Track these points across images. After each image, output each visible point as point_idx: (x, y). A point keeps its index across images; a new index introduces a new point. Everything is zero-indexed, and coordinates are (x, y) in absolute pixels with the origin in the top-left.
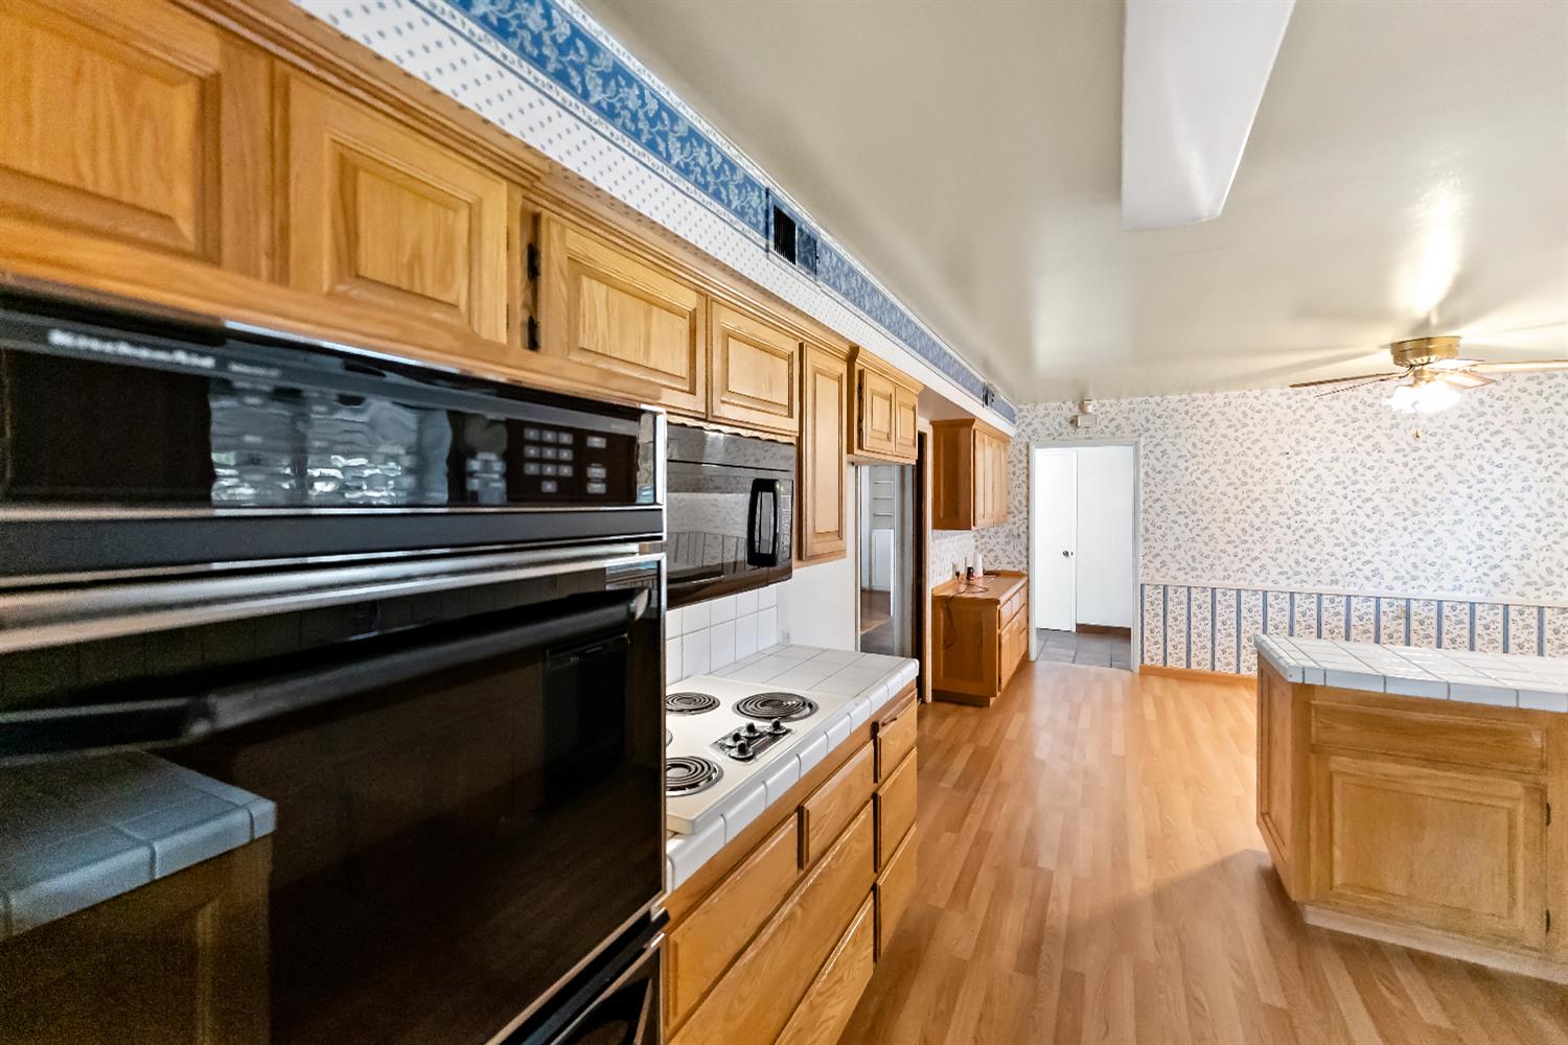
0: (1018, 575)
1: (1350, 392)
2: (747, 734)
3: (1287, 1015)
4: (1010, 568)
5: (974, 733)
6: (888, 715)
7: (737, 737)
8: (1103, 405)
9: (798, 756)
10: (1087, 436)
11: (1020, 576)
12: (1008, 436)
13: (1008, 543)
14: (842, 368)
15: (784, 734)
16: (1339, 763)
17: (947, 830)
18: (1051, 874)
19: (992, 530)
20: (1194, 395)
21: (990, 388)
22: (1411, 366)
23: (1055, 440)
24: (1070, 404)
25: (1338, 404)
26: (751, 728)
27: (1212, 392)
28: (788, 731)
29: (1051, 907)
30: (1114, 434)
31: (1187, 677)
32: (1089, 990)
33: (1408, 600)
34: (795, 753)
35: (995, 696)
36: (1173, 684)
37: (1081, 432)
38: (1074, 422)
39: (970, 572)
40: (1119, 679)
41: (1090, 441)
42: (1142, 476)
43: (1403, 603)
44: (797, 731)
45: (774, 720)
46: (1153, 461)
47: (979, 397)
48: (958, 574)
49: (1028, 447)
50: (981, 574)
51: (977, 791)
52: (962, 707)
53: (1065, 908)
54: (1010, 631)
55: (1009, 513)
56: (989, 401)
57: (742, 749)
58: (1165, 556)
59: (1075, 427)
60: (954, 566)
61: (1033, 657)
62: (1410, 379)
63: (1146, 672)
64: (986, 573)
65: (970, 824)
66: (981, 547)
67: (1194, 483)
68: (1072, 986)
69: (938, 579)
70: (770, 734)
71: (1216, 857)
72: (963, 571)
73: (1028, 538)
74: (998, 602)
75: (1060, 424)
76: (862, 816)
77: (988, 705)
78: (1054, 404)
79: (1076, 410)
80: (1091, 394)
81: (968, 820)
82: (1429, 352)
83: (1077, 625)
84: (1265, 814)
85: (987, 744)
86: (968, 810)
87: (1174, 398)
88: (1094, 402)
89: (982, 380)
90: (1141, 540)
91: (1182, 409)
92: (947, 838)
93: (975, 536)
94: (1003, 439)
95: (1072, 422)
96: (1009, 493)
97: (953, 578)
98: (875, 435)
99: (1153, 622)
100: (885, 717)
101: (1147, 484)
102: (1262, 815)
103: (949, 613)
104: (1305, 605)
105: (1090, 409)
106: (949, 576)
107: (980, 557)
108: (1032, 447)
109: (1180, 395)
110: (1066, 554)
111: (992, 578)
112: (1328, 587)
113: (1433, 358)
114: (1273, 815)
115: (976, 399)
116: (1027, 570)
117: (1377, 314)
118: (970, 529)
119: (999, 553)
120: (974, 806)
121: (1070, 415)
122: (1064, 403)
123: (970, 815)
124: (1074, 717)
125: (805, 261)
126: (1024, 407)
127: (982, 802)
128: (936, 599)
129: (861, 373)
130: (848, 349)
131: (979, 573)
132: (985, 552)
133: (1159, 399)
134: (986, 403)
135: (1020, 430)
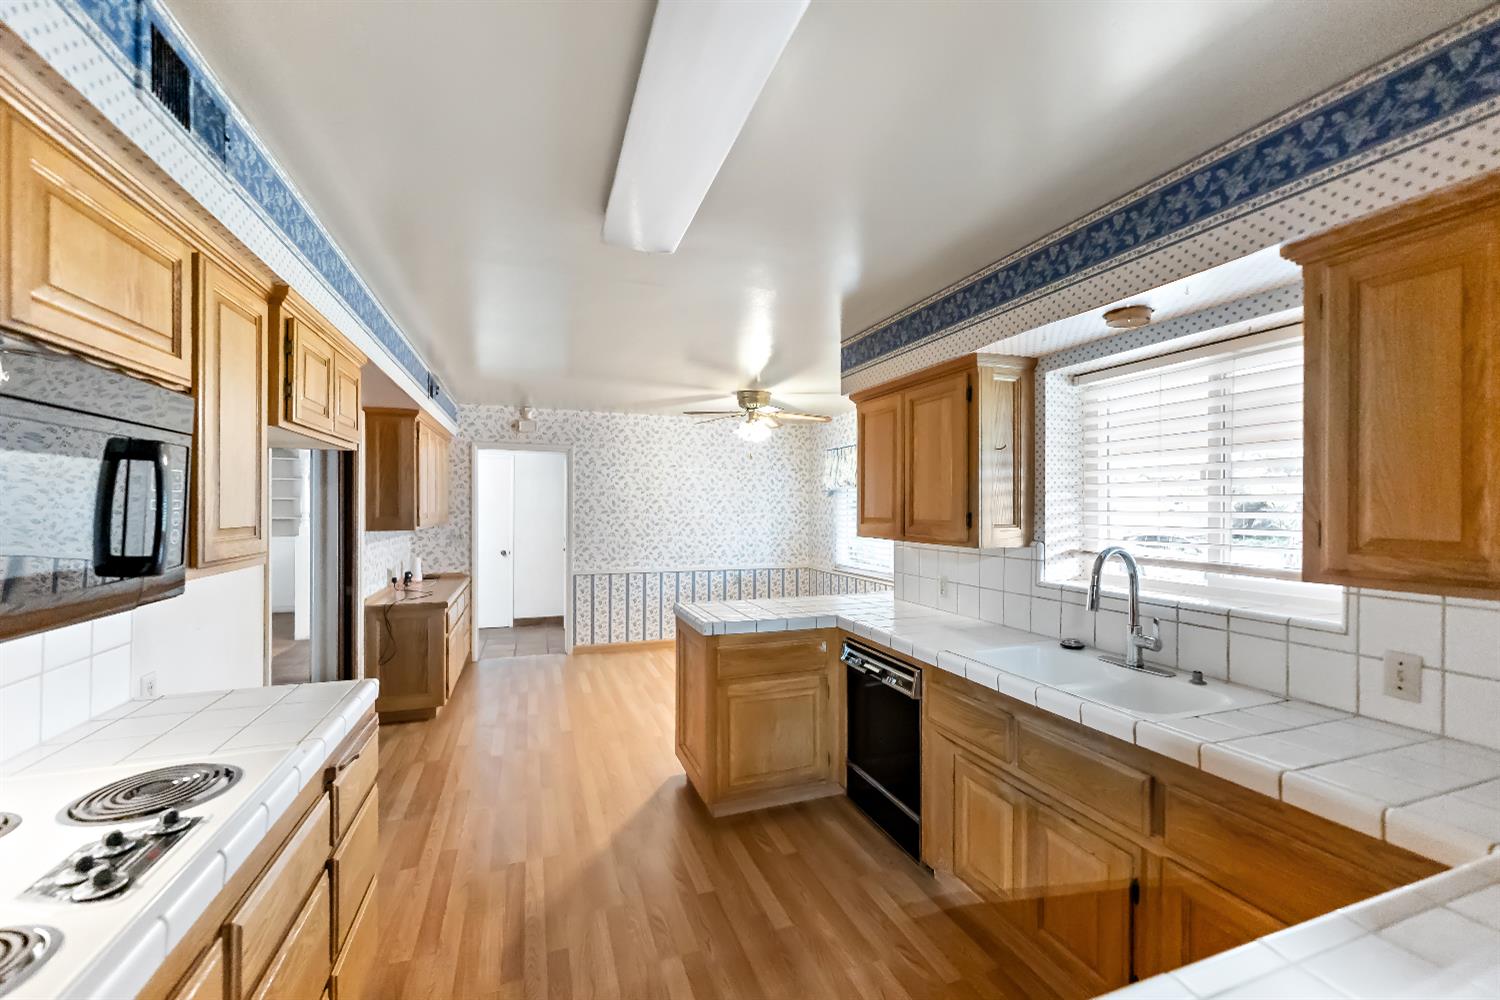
0: (459, 577)
1: (709, 425)
2: (106, 851)
3: (714, 896)
4: (451, 570)
5: (422, 750)
6: (346, 754)
7: (85, 865)
8: (541, 414)
9: (220, 852)
10: (527, 440)
11: (464, 577)
12: (451, 434)
13: (448, 545)
14: (261, 309)
15: (188, 827)
16: (735, 689)
17: (402, 869)
18: (523, 866)
19: (432, 531)
20: (613, 414)
21: (435, 380)
22: (748, 409)
23: (497, 442)
24: (511, 409)
25: (702, 432)
26: (115, 839)
27: (626, 413)
28: (195, 822)
29: (528, 898)
30: (550, 441)
31: (609, 650)
32: (573, 963)
33: (740, 570)
34: (215, 848)
35: (442, 704)
36: (599, 657)
37: (522, 437)
38: (515, 426)
39: (408, 578)
40: (556, 663)
41: (529, 446)
42: (574, 480)
43: (737, 573)
44: (212, 816)
45: (164, 814)
46: (583, 467)
47: (423, 386)
48: (394, 580)
49: (470, 447)
50: (421, 579)
51: (433, 811)
52: (402, 726)
53: (541, 894)
54: (456, 634)
55: (451, 513)
56: (434, 393)
57: (103, 880)
58: (592, 550)
59: (514, 433)
60: (389, 572)
61: (475, 657)
62: (747, 418)
63: (579, 652)
64: (426, 578)
65: (430, 850)
66: (418, 550)
67: (613, 487)
68: (558, 964)
69: (371, 588)
70: (157, 836)
71: (651, 793)
72: (400, 577)
73: (471, 539)
74: (445, 605)
75: (502, 427)
76: (316, 897)
77: (434, 716)
78: (497, 407)
79: (517, 416)
80: (531, 400)
81: (427, 846)
82: (756, 400)
83: (515, 621)
84: (681, 744)
85: (438, 757)
86: (426, 834)
87: (599, 414)
88: (534, 410)
89: (427, 369)
90: (574, 535)
91: (605, 424)
92: (405, 875)
93: (412, 539)
94: (445, 436)
95: (513, 426)
96: (450, 492)
97: (389, 586)
98: (309, 405)
99: (584, 608)
100: (343, 758)
101: (578, 488)
102: (680, 745)
103: (387, 623)
104: (685, 580)
105: (530, 416)
106: (383, 584)
107: (419, 561)
108: (475, 447)
109: (603, 412)
110: (504, 553)
111: (433, 582)
112: (698, 566)
113: (758, 405)
114: (688, 743)
115: (422, 388)
116: (470, 571)
117: (728, 368)
118: (413, 529)
119: (440, 556)
120: (432, 828)
121: (512, 419)
122: (506, 406)
123: (429, 840)
124: (523, 706)
125: (206, 134)
126: (466, 406)
127: (440, 823)
128: (370, 610)
129: (289, 323)
130: (270, 286)
131: (418, 577)
132: (423, 555)
133: (587, 414)
134: (432, 395)
135: (462, 429)
